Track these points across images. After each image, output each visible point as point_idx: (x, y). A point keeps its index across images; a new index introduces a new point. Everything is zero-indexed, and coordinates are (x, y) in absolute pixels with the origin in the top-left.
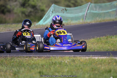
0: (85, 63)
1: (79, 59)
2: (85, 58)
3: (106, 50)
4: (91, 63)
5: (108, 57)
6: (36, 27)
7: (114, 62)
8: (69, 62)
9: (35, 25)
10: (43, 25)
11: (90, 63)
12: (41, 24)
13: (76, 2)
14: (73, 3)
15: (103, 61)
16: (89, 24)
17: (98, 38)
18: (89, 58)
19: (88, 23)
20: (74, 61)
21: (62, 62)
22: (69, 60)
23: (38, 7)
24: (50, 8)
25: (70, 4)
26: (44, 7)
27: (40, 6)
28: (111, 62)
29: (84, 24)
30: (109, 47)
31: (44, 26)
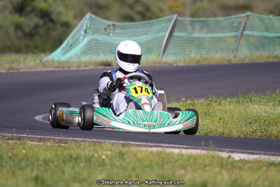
0: (147, 163)
1: (134, 152)
2: (149, 149)
3: (205, 132)
4: (163, 163)
5: (203, 152)
6: (44, 65)
7: (218, 163)
8: (110, 159)
9: (41, 61)
10: (60, 62)
11: (160, 163)
12: (57, 59)
13: (148, 9)
14: (139, 13)
15: (192, 161)
16: (171, 65)
17: (189, 102)
18: (160, 149)
19: (168, 64)
20: (123, 155)
21: (93, 156)
22: (109, 153)
23: (54, 17)
24: (82, 22)
25: (132, 13)
26: (69, 17)
27: (60, 14)
28: (210, 165)
29: (158, 65)
30: (211, 127)
31: (62, 65)
